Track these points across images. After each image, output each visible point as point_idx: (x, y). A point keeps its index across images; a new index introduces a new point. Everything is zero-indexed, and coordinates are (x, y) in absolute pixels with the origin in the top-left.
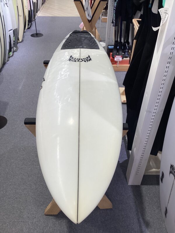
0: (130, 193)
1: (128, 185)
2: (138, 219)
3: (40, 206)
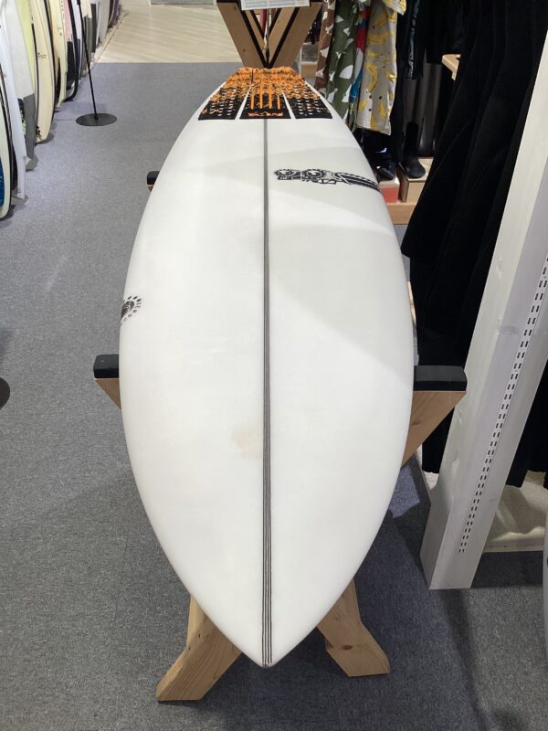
1: (432, 587)
3: (135, 675)
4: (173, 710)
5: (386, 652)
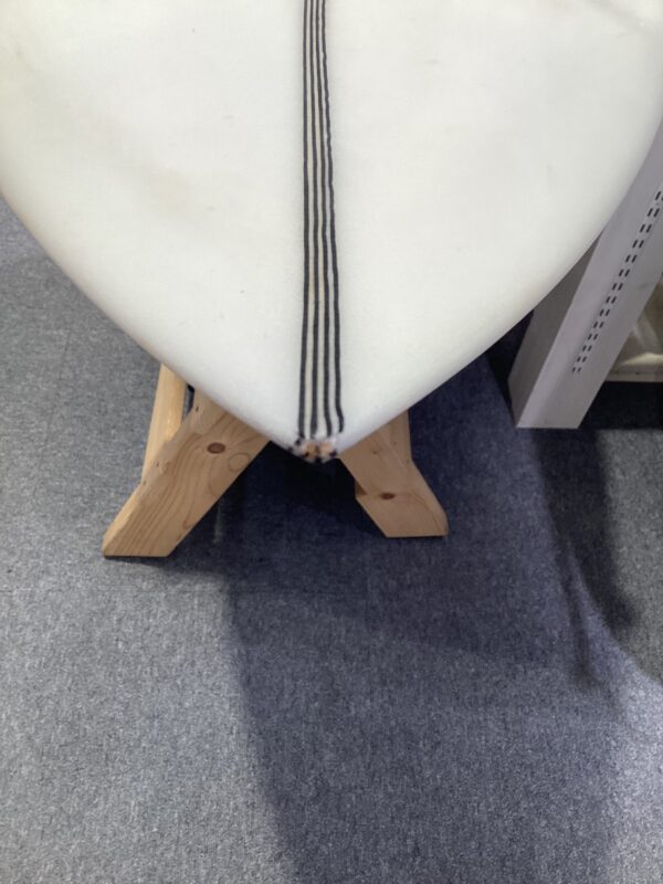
0: (527, 466)
1: (520, 425)
2: (567, 586)
3: (71, 520)
4: (127, 568)
5: (445, 508)
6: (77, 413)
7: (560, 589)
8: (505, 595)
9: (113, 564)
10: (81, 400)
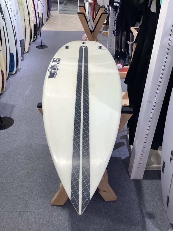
1: (131, 179)
3: (45, 198)
6: (47, 177)
7: (140, 211)
8: (129, 213)
9: (53, 207)
10: (47, 175)
